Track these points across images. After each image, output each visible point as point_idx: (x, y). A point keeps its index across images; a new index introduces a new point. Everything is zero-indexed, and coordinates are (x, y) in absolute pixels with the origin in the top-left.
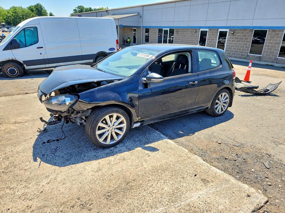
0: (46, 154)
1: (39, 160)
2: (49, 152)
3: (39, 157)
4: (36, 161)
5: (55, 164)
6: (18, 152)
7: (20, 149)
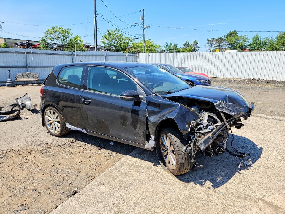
0: (252, 148)
1: (259, 147)
2: (249, 148)
3: (258, 149)
4: (261, 147)
5: (249, 140)
6: (275, 159)
7: (272, 161)
